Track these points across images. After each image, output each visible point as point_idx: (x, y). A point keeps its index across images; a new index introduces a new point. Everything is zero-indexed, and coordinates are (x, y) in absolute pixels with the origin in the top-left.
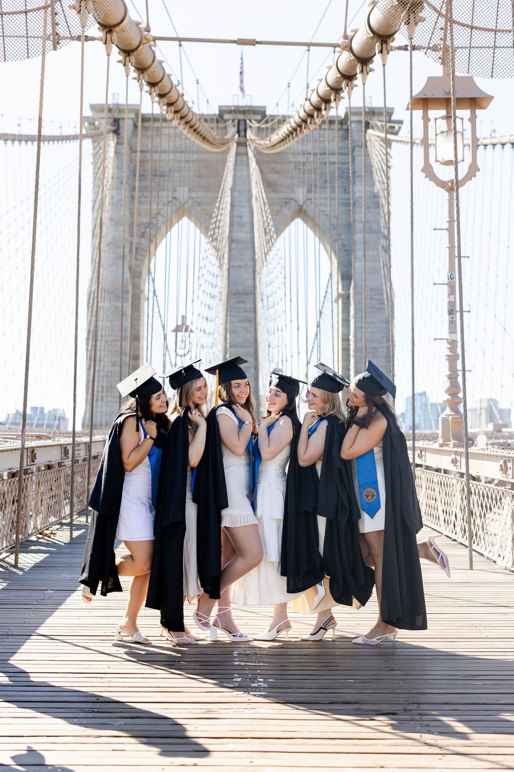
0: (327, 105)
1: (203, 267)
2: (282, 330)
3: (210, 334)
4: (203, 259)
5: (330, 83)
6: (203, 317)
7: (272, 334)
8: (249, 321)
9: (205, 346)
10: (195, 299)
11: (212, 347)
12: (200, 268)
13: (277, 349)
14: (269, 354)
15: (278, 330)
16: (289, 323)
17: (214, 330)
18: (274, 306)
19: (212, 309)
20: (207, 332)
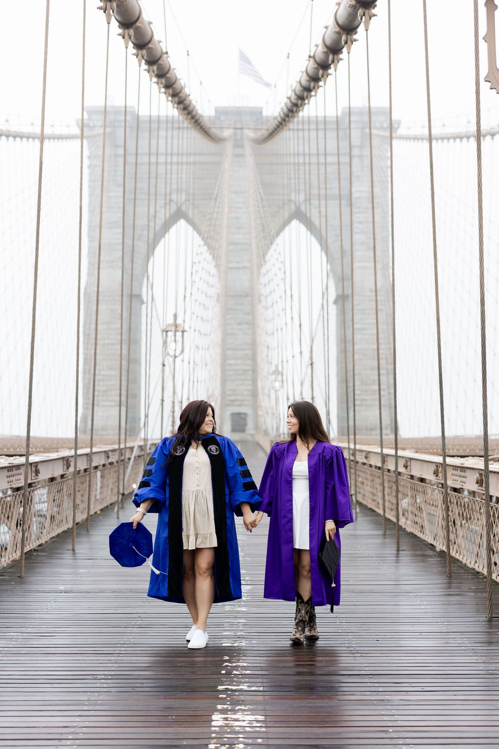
0: (336, 57)
1: (197, 262)
2: (282, 329)
3: (205, 335)
4: (197, 254)
5: (340, 22)
6: (197, 317)
7: (270, 335)
8: (248, 323)
9: (200, 348)
10: (188, 295)
11: (208, 349)
12: (193, 264)
13: (276, 349)
14: (267, 356)
15: (277, 330)
16: (289, 321)
17: (211, 332)
18: (273, 304)
19: (208, 309)
20: (203, 333)
